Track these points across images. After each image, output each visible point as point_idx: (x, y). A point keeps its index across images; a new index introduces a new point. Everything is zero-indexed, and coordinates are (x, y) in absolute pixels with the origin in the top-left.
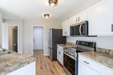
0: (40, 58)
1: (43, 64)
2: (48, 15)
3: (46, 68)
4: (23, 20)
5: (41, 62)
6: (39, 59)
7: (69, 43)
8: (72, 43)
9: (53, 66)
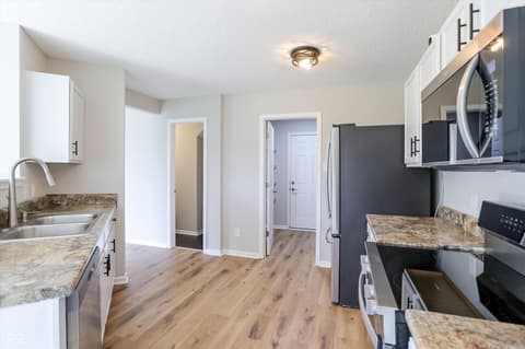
0: (288, 274)
1: (276, 311)
2: (315, 52)
3: (279, 336)
4: (223, 96)
5: (279, 297)
6: (279, 279)
7: (451, 212)
8: (464, 216)
9: (324, 338)
